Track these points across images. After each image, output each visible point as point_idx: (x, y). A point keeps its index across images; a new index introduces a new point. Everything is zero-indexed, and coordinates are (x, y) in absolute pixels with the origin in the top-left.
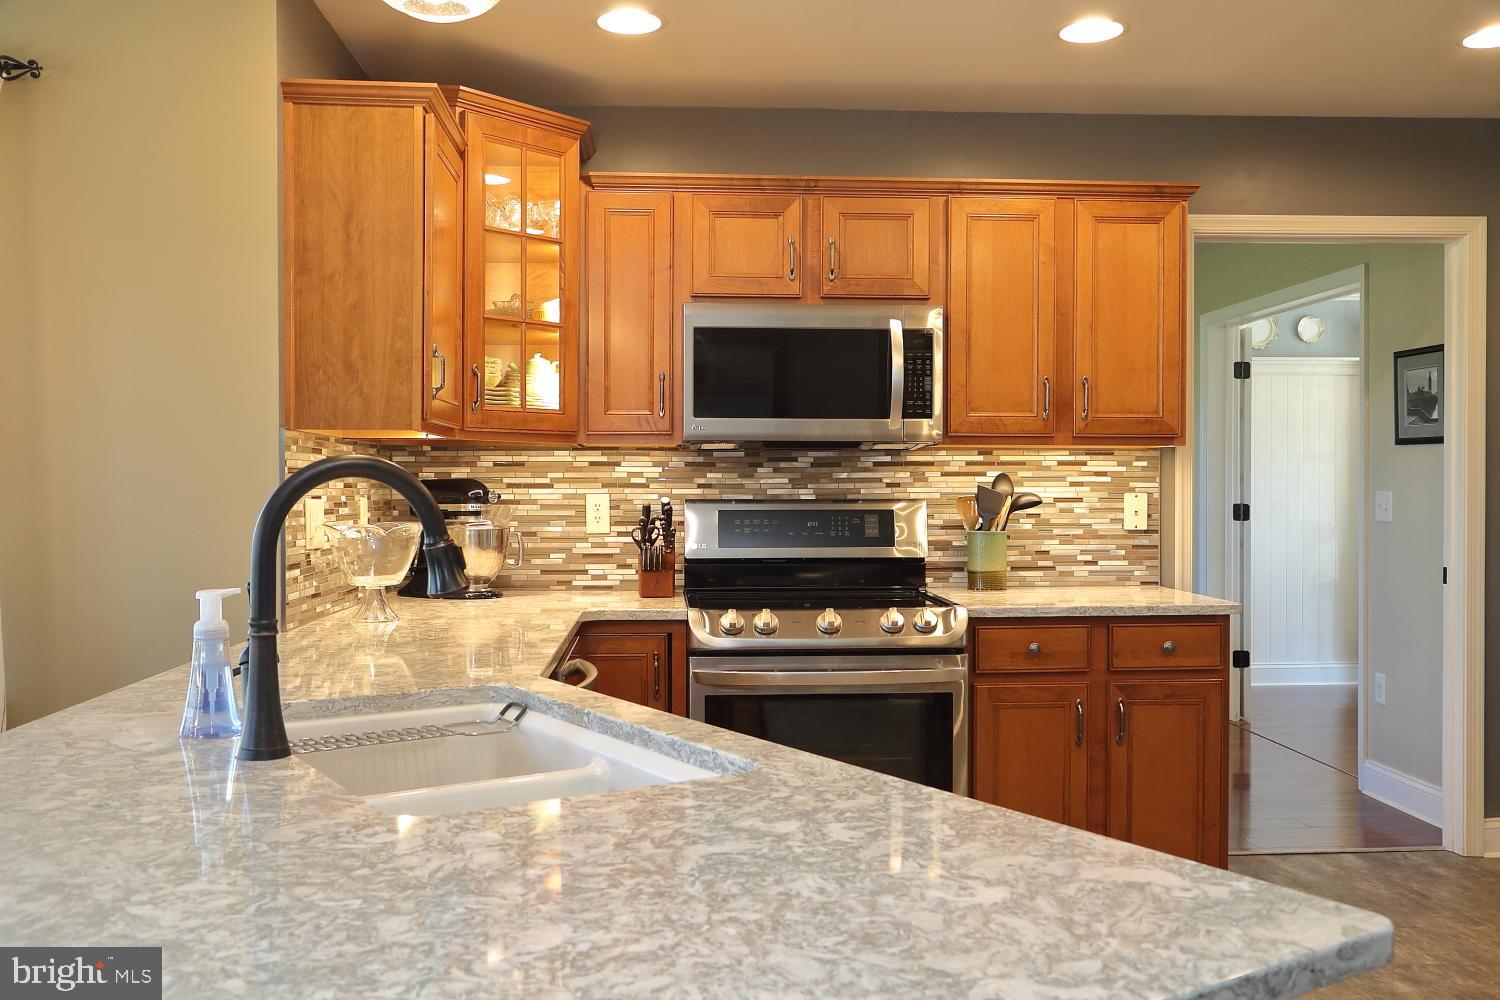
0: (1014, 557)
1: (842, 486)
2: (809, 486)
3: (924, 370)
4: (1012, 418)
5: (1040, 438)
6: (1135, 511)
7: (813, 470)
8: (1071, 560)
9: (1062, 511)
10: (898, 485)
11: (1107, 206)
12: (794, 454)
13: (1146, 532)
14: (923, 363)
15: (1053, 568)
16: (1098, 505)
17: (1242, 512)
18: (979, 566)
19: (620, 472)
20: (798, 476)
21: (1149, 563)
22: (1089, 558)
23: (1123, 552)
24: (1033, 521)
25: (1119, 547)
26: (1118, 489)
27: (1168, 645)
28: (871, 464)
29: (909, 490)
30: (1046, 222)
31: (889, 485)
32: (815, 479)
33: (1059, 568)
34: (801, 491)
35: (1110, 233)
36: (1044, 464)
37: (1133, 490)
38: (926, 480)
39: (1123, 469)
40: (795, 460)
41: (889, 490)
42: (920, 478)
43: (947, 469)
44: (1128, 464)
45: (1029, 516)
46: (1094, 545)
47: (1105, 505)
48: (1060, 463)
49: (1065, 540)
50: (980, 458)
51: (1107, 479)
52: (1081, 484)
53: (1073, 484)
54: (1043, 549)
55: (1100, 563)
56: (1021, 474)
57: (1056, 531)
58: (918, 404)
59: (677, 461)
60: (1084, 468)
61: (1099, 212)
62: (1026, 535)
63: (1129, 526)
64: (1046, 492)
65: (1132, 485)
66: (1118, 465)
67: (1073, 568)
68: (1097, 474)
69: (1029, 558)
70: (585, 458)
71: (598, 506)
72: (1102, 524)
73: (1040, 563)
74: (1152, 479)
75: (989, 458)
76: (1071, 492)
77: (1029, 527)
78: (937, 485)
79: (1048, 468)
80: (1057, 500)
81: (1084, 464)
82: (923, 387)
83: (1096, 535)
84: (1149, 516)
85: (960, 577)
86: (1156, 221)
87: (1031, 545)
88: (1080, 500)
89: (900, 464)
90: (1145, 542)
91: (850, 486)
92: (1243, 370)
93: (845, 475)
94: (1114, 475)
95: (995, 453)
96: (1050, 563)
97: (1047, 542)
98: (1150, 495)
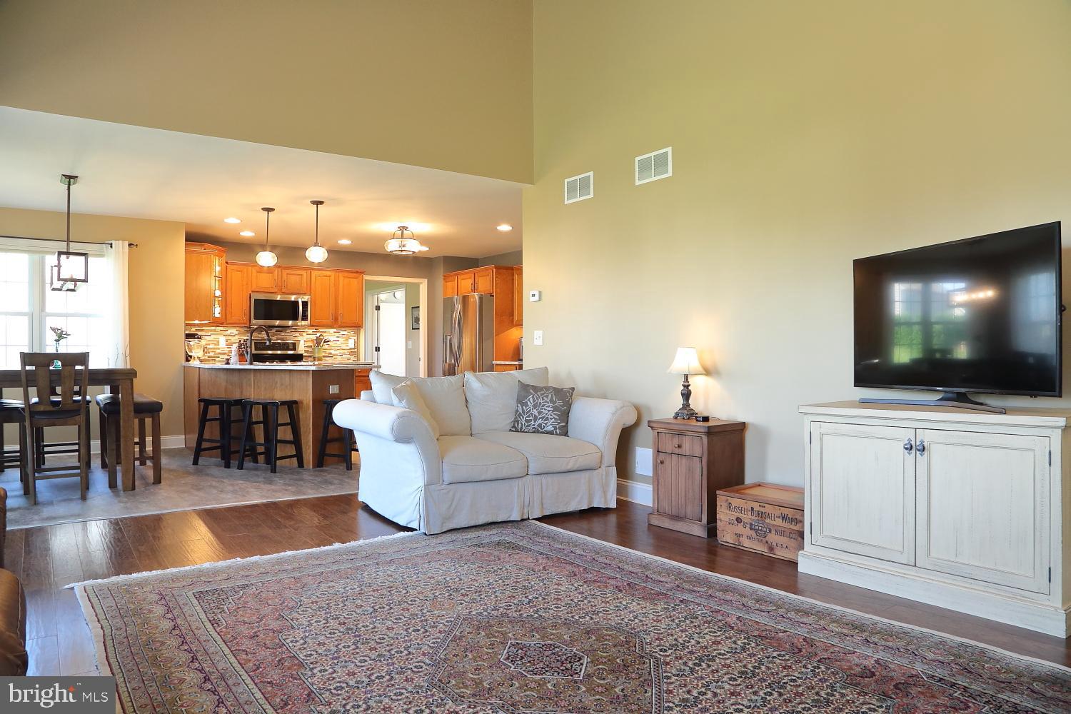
0: (324, 354)
1: (283, 337)
4: (325, 321)
5: (331, 326)
6: (351, 344)
8: (337, 355)
9: (335, 343)
10: (297, 337)
11: (346, 274)
12: (270, 329)
13: (354, 348)
14: (307, 309)
16: (343, 342)
17: (378, 349)
18: (317, 355)
19: (228, 333)
20: (272, 334)
21: (355, 355)
22: (341, 354)
25: (348, 352)
26: (348, 339)
27: (360, 370)
28: (291, 332)
29: (299, 338)
30: (333, 277)
32: (276, 335)
33: (334, 357)
35: (347, 280)
36: (330, 332)
37: (351, 339)
41: (295, 338)
42: (302, 335)
43: (309, 333)
44: (350, 333)
45: (327, 344)
46: (342, 351)
48: (335, 332)
49: (336, 350)
50: (317, 331)
52: (339, 337)
53: (337, 337)
54: (331, 352)
55: (344, 355)
56: (326, 334)
57: (333, 348)
58: (305, 318)
59: (242, 330)
60: (340, 333)
61: (345, 276)
62: (327, 349)
63: (350, 347)
64: (332, 339)
65: (351, 337)
66: (347, 333)
68: (343, 335)
69: (329, 355)
70: (219, 329)
71: (222, 340)
72: (344, 346)
74: (355, 336)
75: (319, 331)
76: (337, 339)
77: (328, 347)
78: (305, 337)
79: (332, 333)
80: (334, 341)
82: (306, 314)
83: (342, 349)
84: (354, 345)
85: (312, 359)
86: (357, 278)
87: (328, 351)
88: (339, 341)
89: (299, 332)
90: (354, 351)
91: (286, 337)
92: (378, 308)
93: (284, 334)
94: (346, 335)
96: (332, 356)
97: (331, 350)
98: (355, 340)
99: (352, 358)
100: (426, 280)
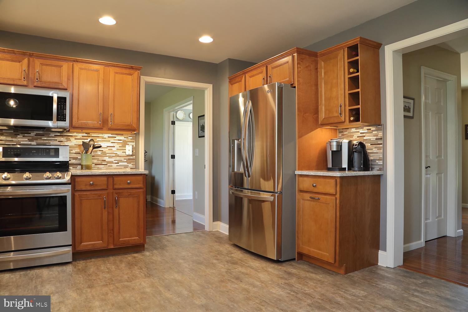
0: (95, 161)
1: (45, 141)
2: (34, 141)
3: (64, 108)
5: (99, 129)
6: (129, 150)
7: (35, 137)
8: (112, 162)
9: (109, 149)
10: (62, 142)
11: (118, 70)
12: (29, 132)
13: (132, 155)
14: (64, 106)
15: (107, 164)
16: (119, 148)
17: (173, 157)
18: (84, 163)
20: (31, 138)
21: (132, 163)
22: (117, 162)
23: (126, 160)
24: (101, 152)
25: (124, 159)
26: (125, 144)
27: (129, 181)
28: (54, 136)
29: (65, 143)
30: (101, 72)
31: (59, 141)
32: (37, 139)
33: (108, 165)
34: (32, 142)
35: (118, 77)
36: (104, 137)
37: (128, 144)
38: (70, 140)
39: (126, 139)
40: (30, 134)
41: (59, 143)
42: (68, 140)
43: (76, 138)
44: (127, 138)
45: (100, 151)
46: (118, 158)
47: (121, 148)
48: (109, 137)
49: (110, 157)
50: (86, 135)
51: (122, 141)
52: (114, 143)
53: (112, 143)
54: (104, 159)
55: (119, 163)
56: (97, 139)
57: (107, 155)
58: (61, 117)
60: (115, 138)
61: (116, 71)
62: (99, 156)
63: (127, 154)
64: (103, 144)
65: (128, 143)
66: (124, 138)
67: (112, 165)
68: (119, 140)
69: (100, 162)
72: (120, 153)
73: (103, 163)
74: (134, 142)
75: (89, 135)
76: (112, 145)
77: (99, 154)
78: (73, 142)
79: (105, 138)
80: (108, 147)
81: (116, 137)
82: (63, 113)
83: (118, 156)
84: (132, 151)
85: (79, 167)
86: (131, 75)
87: (101, 158)
88: (114, 147)
89: (62, 136)
90: (132, 158)
91: (47, 141)
92: (173, 123)
93: (46, 138)
94: (124, 141)
95: (90, 134)
96: (106, 163)
97: (105, 158)
98: (133, 146)
99: (130, 165)
100: (212, 85)
